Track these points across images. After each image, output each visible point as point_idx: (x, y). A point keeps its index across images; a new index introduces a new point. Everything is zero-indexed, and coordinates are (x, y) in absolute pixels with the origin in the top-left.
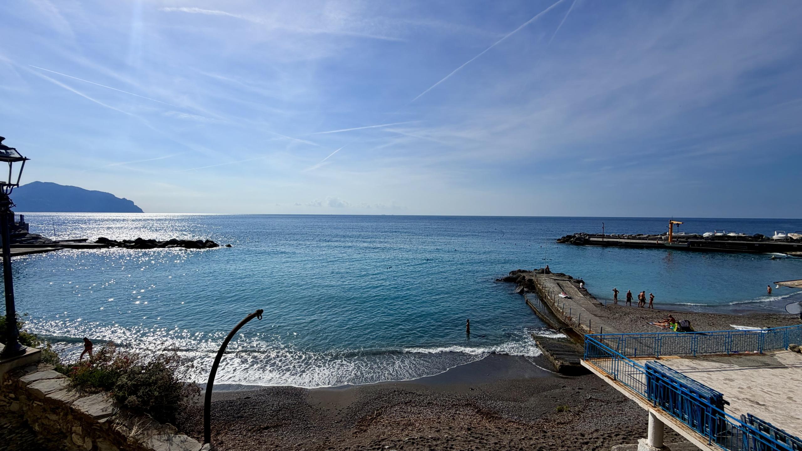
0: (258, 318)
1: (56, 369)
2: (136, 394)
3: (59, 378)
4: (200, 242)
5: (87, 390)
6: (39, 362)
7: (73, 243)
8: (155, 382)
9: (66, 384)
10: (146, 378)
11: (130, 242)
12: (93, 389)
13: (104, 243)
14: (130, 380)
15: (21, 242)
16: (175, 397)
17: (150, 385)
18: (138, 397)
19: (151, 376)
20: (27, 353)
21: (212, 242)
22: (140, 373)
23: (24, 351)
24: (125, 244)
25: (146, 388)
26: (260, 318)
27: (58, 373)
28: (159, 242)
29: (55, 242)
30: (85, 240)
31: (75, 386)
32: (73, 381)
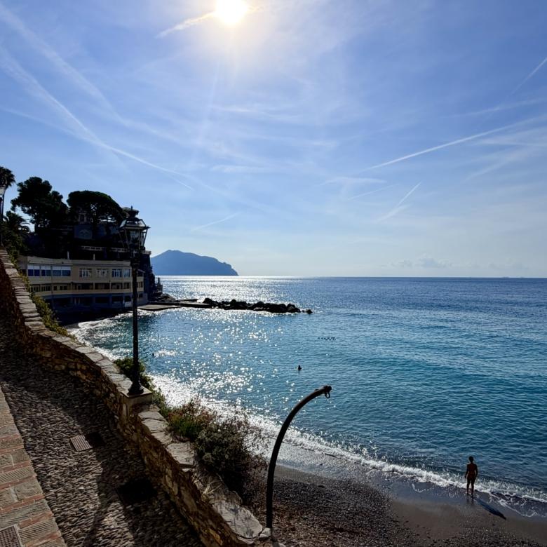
0: (326, 396)
1: (160, 412)
2: (211, 452)
3: (161, 420)
4: (283, 305)
5: (178, 437)
6: (150, 403)
7: (188, 303)
8: (227, 445)
9: (164, 427)
10: (220, 438)
11: (227, 303)
12: (182, 438)
13: (209, 303)
14: (208, 437)
15: (157, 300)
16: (243, 465)
17: (222, 445)
18: (212, 455)
19: (224, 437)
20: (144, 393)
21: (294, 306)
22: (216, 432)
23: (142, 391)
24: (223, 305)
25: (219, 449)
26: (328, 395)
27: (161, 416)
28: (249, 304)
29: (178, 301)
30: (196, 300)
31: (170, 431)
32: (169, 426)
